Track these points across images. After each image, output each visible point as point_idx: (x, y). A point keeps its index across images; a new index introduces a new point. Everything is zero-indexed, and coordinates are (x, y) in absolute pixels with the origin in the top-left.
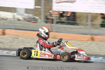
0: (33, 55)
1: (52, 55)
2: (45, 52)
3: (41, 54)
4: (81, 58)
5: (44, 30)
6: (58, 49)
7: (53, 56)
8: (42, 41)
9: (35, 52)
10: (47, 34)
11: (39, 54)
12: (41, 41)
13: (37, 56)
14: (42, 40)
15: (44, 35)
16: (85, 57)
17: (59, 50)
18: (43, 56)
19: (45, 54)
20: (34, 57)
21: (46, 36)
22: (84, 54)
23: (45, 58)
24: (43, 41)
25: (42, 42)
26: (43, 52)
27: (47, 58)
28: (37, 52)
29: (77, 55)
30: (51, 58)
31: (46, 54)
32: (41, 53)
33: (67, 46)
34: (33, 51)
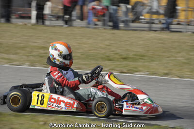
0: (34, 104)
1: (74, 103)
2: (59, 98)
3: (50, 100)
5: (59, 51)
6: (91, 89)
7: (75, 105)
9: (38, 96)
11: (46, 100)
13: (42, 104)
14: (57, 72)
15: (61, 62)
16: (144, 108)
17: (93, 90)
18: (54, 104)
19: (58, 102)
20: (36, 107)
22: (146, 100)
23: (59, 109)
24: (60, 74)
26: (55, 96)
27: (64, 110)
28: (43, 96)
29: (127, 104)
30: (70, 109)
31: (61, 101)
33: (109, 83)
34: (35, 94)
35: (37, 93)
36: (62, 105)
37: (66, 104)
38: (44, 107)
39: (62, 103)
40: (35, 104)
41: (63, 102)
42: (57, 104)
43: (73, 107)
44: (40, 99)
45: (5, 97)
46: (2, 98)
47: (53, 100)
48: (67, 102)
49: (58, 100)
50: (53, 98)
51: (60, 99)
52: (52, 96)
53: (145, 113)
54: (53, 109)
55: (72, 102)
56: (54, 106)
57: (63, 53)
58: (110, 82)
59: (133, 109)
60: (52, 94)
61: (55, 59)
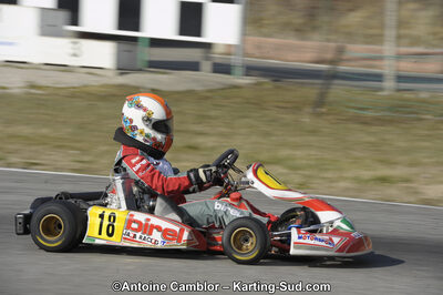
0: (94, 234)
1: (182, 231)
2: (148, 220)
3: (128, 226)
4: (317, 243)
5: (145, 110)
6: (216, 204)
7: (185, 236)
8: (137, 162)
9: (102, 216)
10: (159, 126)
11: (119, 225)
12: (133, 161)
13: (110, 235)
14: (138, 158)
15: (147, 136)
16: (336, 240)
17: (219, 206)
18: (138, 234)
20: (97, 242)
21: (154, 139)
22: (338, 223)
23: (148, 245)
24: (144, 162)
25: (138, 166)
26: (140, 217)
27: (159, 246)
28: (113, 218)
29: (299, 233)
30: (174, 245)
31: (153, 227)
32: (129, 222)
33: (254, 185)
34: (93, 213)
35: (99, 210)
36: (156, 235)
37: (165, 233)
38: (116, 240)
39: (155, 230)
40: (96, 234)
42: (144, 233)
44: (106, 223)
45: (27, 218)
46: (21, 221)
47: (135, 226)
48: (166, 230)
49: (147, 225)
50: (135, 221)
51: (150, 223)
52: (132, 215)
53: (339, 251)
54: (135, 245)
55: (177, 229)
56: (137, 239)
57: (153, 116)
58: (258, 185)
59: (312, 242)
60: (132, 212)
61: (134, 128)
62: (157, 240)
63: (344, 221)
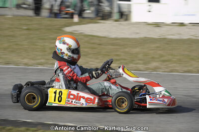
0: (51, 101)
1: (95, 98)
2: (78, 94)
3: (69, 97)
5: (68, 45)
9: (55, 93)
11: (64, 97)
12: (64, 69)
13: (60, 101)
15: (69, 56)
17: (107, 84)
20: (54, 105)
21: (73, 57)
22: (164, 92)
23: (78, 105)
24: (69, 69)
26: (74, 92)
27: (84, 106)
28: (61, 93)
29: (150, 97)
30: (91, 105)
31: (81, 97)
33: (123, 76)
34: (51, 92)
35: (54, 90)
36: (83, 101)
37: (87, 100)
38: (63, 104)
39: (82, 99)
40: (53, 101)
41: (84, 98)
42: (76, 100)
43: (94, 103)
44: (57, 96)
47: (72, 97)
48: (87, 98)
49: (78, 96)
50: (72, 95)
51: (79, 95)
52: (70, 92)
53: (168, 105)
54: (73, 106)
56: (73, 103)
57: (72, 47)
59: (157, 102)
60: (70, 90)
61: (63, 53)
62: (83, 103)
63: (166, 91)
